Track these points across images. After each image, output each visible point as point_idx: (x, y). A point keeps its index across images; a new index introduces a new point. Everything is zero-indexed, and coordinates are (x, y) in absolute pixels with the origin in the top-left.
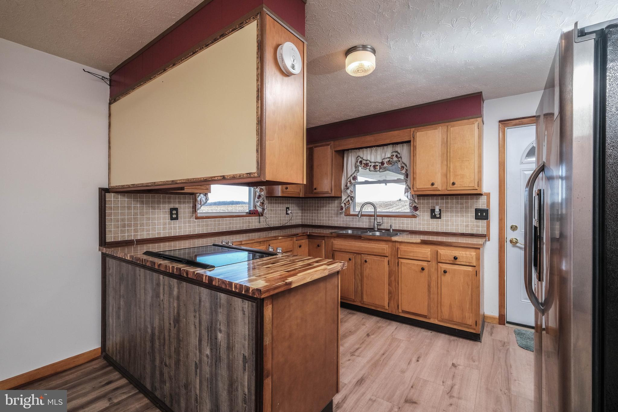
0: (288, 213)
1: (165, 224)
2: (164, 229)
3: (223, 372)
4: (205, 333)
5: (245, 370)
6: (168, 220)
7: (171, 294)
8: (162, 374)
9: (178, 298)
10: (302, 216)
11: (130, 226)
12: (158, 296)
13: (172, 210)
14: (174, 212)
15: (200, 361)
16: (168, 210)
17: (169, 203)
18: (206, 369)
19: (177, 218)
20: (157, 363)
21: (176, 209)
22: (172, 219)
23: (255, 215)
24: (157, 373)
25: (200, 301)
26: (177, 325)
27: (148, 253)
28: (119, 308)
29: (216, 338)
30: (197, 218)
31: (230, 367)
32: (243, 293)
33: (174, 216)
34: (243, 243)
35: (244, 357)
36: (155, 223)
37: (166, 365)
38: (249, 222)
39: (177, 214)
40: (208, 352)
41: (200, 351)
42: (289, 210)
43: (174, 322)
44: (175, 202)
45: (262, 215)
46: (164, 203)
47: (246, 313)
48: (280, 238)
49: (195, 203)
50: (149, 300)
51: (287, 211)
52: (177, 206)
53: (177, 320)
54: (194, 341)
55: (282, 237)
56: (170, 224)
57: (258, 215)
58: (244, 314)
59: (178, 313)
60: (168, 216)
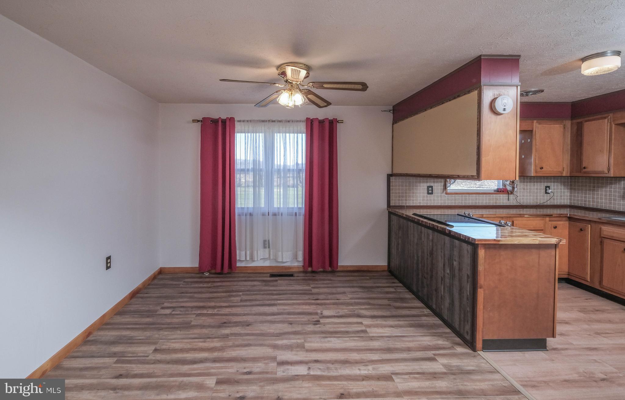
0: (547, 192)
1: (424, 197)
2: (423, 200)
3: (456, 283)
4: (447, 261)
5: (468, 282)
6: (426, 195)
7: (428, 238)
8: (422, 283)
9: (432, 241)
10: (570, 196)
11: (403, 197)
12: (421, 239)
13: (428, 187)
14: (430, 189)
15: (444, 276)
16: (426, 188)
17: (427, 182)
18: (447, 281)
19: (432, 193)
20: (420, 276)
21: (432, 187)
22: (428, 193)
23: (503, 193)
24: (420, 282)
25: (444, 243)
26: (431, 256)
27: (414, 214)
28: (398, 244)
29: (453, 264)
30: (446, 194)
31: (460, 280)
32: (467, 240)
33: (430, 192)
34: (484, 216)
35: (468, 275)
36: (417, 196)
37: (425, 278)
38: (497, 199)
39: (432, 190)
40: (448, 272)
41: (444, 271)
42: (549, 189)
43: (430, 254)
44: (430, 182)
45: (512, 192)
46: (423, 182)
47: (469, 252)
48: (526, 216)
49: (446, 182)
50: (416, 241)
51: (546, 190)
52: (432, 184)
53: (431, 253)
54: (441, 265)
55: (528, 215)
56: (427, 197)
57: (507, 193)
58: (468, 252)
59: (432, 249)
60: (426, 191)
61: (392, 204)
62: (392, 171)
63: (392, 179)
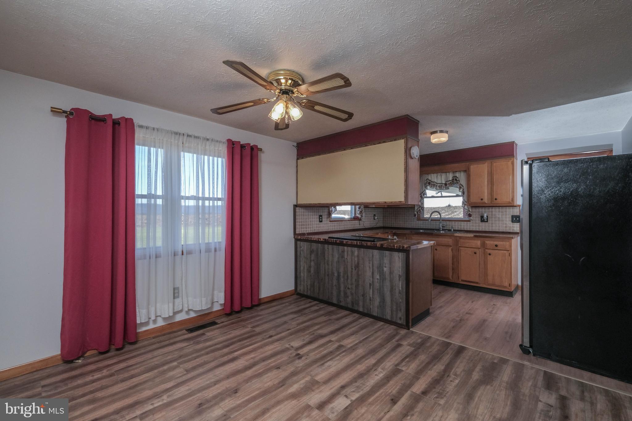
1: (317, 224)
2: (317, 227)
3: (387, 284)
4: (376, 270)
5: (400, 280)
7: (352, 255)
8: (345, 293)
9: (358, 256)
10: (383, 221)
11: (304, 225)
12: (343, 257)
13: (320, 216)
14: (321, 218)
15: (373, 282)
16: (318, 217)
17: (319, 212)
18: (377, 285)
19: (321, 221)
20: (342, 289)
23: (355, 220)
24: (342, 294)
25: (373, 256)
26: (357, 269)
28: (310, 267)
29: (383, 270)
30: (330, 221)
31: (391, 281)
32: (401, 248)
35: (399, 275)
36: (313, 224)
37: (348, 288)
38: (354, 224)
40: (378, 277)
41: (373, 277)
43: (355, 267)
44: (321, 212)
45: (361, 220)
46: (317, 212)
47: (401, 258)
50: (336, 259)
51: (374, 217)
52: (322, 214)
53: (357, 266)
54: (368, 273)
56: (319, 224)
57: (358, 220)
58: (399, 258)
59: (358, 263)
60: (318, 220)
61: (297, 232)
62: (297, 203)
63: (297, 208)
